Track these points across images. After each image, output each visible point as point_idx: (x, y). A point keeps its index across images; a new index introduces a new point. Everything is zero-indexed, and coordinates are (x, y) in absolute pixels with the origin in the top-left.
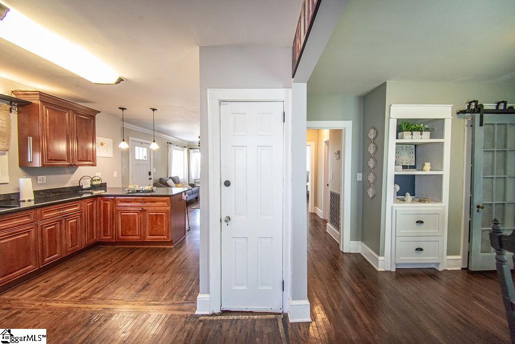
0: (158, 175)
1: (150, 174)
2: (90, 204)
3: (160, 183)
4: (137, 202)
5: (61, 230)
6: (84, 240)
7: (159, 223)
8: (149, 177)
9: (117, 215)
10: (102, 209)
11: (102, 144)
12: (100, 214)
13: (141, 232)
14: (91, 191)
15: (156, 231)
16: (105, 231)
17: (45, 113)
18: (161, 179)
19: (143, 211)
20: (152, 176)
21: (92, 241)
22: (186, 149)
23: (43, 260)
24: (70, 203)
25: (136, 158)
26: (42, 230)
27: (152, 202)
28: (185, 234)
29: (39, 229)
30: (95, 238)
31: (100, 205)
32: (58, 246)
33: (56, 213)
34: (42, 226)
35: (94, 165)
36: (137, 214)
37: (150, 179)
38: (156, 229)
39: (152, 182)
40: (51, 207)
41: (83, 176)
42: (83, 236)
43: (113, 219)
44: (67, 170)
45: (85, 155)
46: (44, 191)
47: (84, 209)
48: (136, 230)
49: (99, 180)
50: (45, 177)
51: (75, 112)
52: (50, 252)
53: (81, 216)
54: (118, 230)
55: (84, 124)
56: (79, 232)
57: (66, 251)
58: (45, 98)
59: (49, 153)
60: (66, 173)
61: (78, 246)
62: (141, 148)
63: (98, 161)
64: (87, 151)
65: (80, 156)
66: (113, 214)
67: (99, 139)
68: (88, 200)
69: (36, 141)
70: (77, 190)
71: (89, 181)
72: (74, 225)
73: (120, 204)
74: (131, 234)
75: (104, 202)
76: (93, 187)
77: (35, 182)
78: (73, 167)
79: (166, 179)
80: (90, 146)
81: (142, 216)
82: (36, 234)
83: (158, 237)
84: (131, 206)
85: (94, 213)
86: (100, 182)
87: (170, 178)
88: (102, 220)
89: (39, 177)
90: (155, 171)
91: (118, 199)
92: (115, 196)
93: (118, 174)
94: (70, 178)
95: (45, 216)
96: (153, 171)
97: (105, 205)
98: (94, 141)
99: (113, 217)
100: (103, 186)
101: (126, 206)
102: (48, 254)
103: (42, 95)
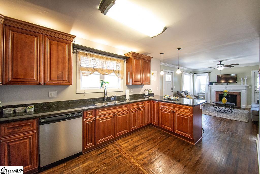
0: (176, 89)
1: (172, 89)
2: (148, 103)
3: (177, 94)
4: (170, 106)
5: (137, 115)
6: (145, 122)
7: (184, 124)
8: (172, 90)
9: (160, 111)
10: (153, 107)
11: (153, 74)
12: (152, 110)
13: (172, 125)
14: (148, 97)
15: (182, 128)
16: (154, 119)
17: (133, 61)
18: (178, 92)
19: (173, 113)
20: (173, 90)
21: (148, 122)
22: (192, 74)
23: (131, 128)
24: (141, 102)
25: (166, 80)
26: (131, 114)
27: (179, 108)
28: (202, 135)
29: (130, 113)
30: (150, 121)
31: (152, 104)
32: (136, 123)
33: (136, 106)
34: (131, 112)
35: (149, 84)
36: (169, 113)
37: (172, 91)
38: (182, 127)
39: (173, 93)
40: (134, 103)
41: (145, 89)
42: (145, 119)
43: (157, 114)
44: (140, 86)
45: (146, 79)
46: (133, 95)
47: (145, 105)
48: (169, 124)
49: (151, 91)
50: (133, 89)
51: (143, 59)
52: (133, 125)
53: (144, 109)
54: (160, 121)
55: (146, 64)
56: (144, 117)
57: (139, 126)
58: (134, 54)
59: (135, 79)
60: (140, 88)
61: (143, 124)
62: (168, 75)
63: (151, 82)
64: (147, 78)
65: (145, 80)
66: (157, 111)
67: (152, 72)
68: (147, 102)
69: (131, 74)
70: (143, 96)
71: (147, 91)
72: (142, 113)
73: (161, 106)
74: (166, 125)
75: (154, 103)
76: (149, 95)
77: (130, 91)
78: (142, 84)
79: (181, 92)
80: (148, 75)
81: (173, 116)
82: (129, 115)
83: (183, 133)
84: (167, 108)
85: (150, 108)
86: (151, 92)
87: (183, 91)
88: (153, 113)
89: (132, 89)
90: (174, 88)
91: (160, 103)
92: (159, 101)
93: (158, 89)
94: (141, 90)
95: (132, 107)
96: (174, 87)
97: (154, 105)
98: (150, 72)
99: (157, 112)
100: (152, 94)
101: (164, 108)
102: (132, 125)
103: (133, 53)
